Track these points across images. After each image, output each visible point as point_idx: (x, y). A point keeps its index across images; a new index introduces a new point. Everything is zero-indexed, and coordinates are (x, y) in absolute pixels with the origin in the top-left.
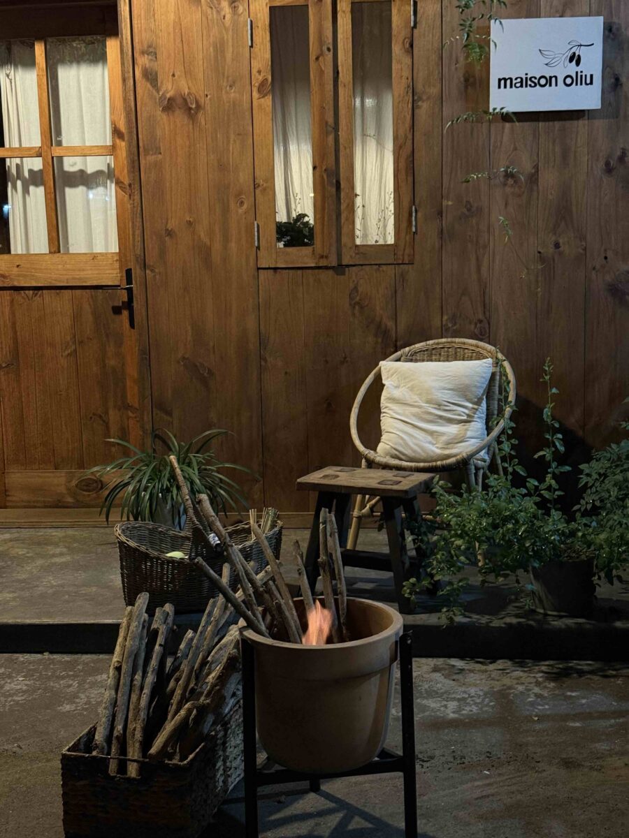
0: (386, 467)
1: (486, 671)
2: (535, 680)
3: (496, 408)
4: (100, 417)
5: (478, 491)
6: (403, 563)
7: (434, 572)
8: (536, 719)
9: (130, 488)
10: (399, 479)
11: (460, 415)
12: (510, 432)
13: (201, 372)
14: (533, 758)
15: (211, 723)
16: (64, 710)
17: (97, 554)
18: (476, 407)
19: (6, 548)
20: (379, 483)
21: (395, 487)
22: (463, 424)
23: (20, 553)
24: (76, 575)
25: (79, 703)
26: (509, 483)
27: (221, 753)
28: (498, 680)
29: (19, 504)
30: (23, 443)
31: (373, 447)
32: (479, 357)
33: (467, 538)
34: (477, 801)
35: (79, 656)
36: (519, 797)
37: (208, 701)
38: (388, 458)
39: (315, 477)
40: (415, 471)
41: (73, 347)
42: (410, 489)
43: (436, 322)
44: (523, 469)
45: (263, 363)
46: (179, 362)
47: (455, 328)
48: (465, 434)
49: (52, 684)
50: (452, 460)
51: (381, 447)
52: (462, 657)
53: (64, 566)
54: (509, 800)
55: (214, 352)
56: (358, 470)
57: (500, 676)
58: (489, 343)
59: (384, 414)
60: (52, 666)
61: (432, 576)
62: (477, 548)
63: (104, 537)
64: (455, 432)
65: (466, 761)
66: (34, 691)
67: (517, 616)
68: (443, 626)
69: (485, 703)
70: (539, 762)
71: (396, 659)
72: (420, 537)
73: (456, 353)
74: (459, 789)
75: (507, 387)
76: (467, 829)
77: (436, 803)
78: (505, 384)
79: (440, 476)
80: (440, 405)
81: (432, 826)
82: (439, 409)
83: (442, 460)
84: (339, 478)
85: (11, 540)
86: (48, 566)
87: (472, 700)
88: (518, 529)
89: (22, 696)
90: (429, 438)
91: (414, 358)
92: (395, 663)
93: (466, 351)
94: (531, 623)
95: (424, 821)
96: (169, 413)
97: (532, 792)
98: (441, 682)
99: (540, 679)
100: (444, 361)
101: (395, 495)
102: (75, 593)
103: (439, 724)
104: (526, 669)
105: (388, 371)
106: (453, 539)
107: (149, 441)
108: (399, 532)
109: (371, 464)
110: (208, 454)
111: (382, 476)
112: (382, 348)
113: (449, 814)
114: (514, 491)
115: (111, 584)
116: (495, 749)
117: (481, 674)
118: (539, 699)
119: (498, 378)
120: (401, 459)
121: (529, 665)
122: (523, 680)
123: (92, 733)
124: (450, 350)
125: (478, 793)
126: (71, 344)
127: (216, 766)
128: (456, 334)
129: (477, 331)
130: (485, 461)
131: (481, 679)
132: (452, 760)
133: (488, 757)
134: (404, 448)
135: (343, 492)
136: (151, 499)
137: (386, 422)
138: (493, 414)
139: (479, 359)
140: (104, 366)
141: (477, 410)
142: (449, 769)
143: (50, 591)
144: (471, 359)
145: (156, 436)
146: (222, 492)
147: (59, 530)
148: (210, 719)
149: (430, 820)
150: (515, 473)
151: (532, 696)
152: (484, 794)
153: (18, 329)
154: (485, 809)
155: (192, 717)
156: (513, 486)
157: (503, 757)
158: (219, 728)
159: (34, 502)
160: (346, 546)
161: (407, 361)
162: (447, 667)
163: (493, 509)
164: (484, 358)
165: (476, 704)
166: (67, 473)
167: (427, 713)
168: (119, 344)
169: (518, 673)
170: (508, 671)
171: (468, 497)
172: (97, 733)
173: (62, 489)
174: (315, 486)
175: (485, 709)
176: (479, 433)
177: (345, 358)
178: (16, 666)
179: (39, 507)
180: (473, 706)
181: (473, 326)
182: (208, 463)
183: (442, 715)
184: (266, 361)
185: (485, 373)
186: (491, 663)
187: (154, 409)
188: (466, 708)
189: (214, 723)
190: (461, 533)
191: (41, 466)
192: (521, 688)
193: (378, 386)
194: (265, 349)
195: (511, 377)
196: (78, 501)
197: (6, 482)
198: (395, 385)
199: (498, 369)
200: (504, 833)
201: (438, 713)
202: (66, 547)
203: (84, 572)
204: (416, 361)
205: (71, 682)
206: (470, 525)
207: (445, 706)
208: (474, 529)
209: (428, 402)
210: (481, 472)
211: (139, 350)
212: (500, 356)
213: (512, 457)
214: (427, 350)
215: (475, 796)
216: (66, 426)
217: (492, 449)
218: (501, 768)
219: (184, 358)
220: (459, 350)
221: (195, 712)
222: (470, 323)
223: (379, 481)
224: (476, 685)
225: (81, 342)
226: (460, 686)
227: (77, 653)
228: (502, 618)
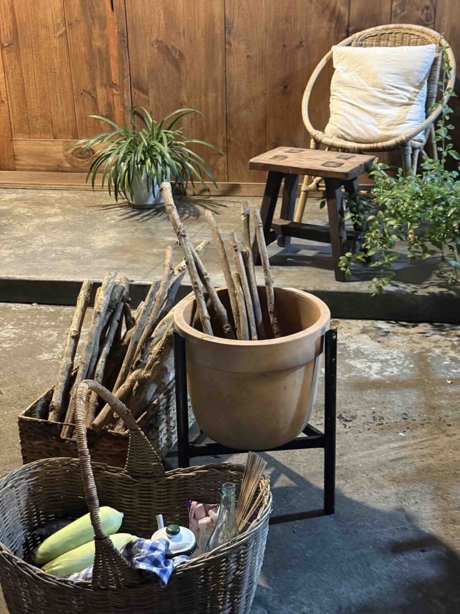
0: (332, 148)
1: (408, 334)
2: (450, 344)
3: (436, 92)
4: (90, 93)
5: (413, 176)
6: (341, 238)
7: (368, 247)
8: (449, 382)
9: (110, 160)
10: (341, 161)
11: (402, 98)
12: (447, 118)
13: (173, 54)
14: (444, 421)
15: (154, 391)
16: (43, 359)
17: (85, 215)
18: (417, 90)
19: (11, 207)
20: (323, 165)
21: (337, 169)
22: (404, 107)
23: (22, 212)
24: (64, 234)
25: (56, 352)
26: (442, 166)
27: (164, 417)
28: (418, 343)
29: (26, 167)
30: (26, 115)
31: (322, 129)
32: (424, 42)
33: (399, 218)
34: (391, 464)
35: (62, 307)
36: (431, 461)
37: (148, 374)
38: (335, 138)
39: (266, 158)
40: (357, 153)
41: (64, 29)
42: (351, 171)
43: (386, 8)
44: (457, 153)
45: (228, 47)
46: (153, 45)
47: (403, 14)
48: (406, 116)
49: (36, 333)
50: (391, 142)
51: (328, 128)
52: (387, 319)
53: (56, 226)
54: (421, 463)
55: (184, 35)
56: (306, 151)
57: (420, 339)
58: (434, 29)
59: (333, 97)
60: (38, 316)
61: (365, 251)
62: (409, 226)
63: (93, 199)
64: (397, 115)
65: (384, 422)
66: (20, 339)
67: (440, 286)
68: (372, 294)
69: (405, 365)
70: (449, 425)
71: (321, 352)
72: (357, 215)
73: (402, 38)
74: (376, 450)
75: (448, 74)
76: (381, 491)
77: (354, 463)
78: (447, 71)
79: (379, 159)
80: (384, 89)
81: (349, 488)
82: (384, 93)
83: (382, 141)
84: (287, 159)
85: (16, 200)
86: (43, 225)
87: (395, 362)
88: (448, 211)
89: (9, 343)
90: (373, 120)
91: (364, 42)
92: (321, 355)
93: (412, 36)
94: (452, 292)
95: (342, 482)
96: (146, 92)
97: (442, 456)
98: (366, 343)
99: (456, 343)
100: (391, 46)
101: (335, 176)
102: (62, 251)
103: (363, 385)
104: (444, 333)
105: (340, 56)
106: (387, 219)
107: (129, 117)
108: (338, 209)
109: (319, 145)
110: (178, 131)
111: (326, 158)
112: (335, 34)
113: (365, 475)
114: (447, 174)
115: (92, 244)
116: (411, 411)
117: (403, 336)
118: (453, 363)
119: (439, 63)
120: (346, 140)
121: (447, 329)
122: (440, 344)
123: (49, 396)
124: (397, 35)
125: (393, 455)
126: (61, 26)
127: (158, 428)
128: (404, 20)
129: (423, 17)
130: (421, 142)
131: (403, 342)
132: (372, 420)
133: (405, 419)
134: (349, 129)
135: (290, 172)
136: (128, 169)
137: (335, 105)
138: (433, 98)
139: (423, 44)
140: (91, 47)
141: (417, 93)
142: (369, 429)
143: (41, 249)
144: (416, 44)
145: (135, 113)
146: (190, 165)
147: (57, 192)
148: (153, 388)
149: (348, 481)
150: (449, 157)
151: (448, 359)
152: (399, 456)
153: (16, 11)
154: (399, 472)
155: (134, 388)
156: (445, 169)
157: (418, 419)
158: (162, 396)
159: (38, 166)
160: (292, 219)
161: (357, 46)
162: (374, 329)
163: (426, 192)
164: (428, 44)
165: (397, 366)
166: (64, 142)
167: (353, 374)
168: (103, 26)
169: (437, 337)
170: (428, 335)
171: (403, 181)
172: (54, 396)
173: (61, 156)
174: (265, 166)
175: (406, 371)
176: (419, 115)
177: (301, 43)
178: (8, 315)
179: (42, 171)
180: (395, 368)
181: (419, 13)
182: (178, 138)
183: (366, 376)
184: (230, 45)
185: (428, 58)
186: (413, 327)
187: (132, 89)
188: (388, 370)
189: (158, 392)
190: (394, 213)
191: (42, 136)
192: (438, 351)
193: (329, 70)
194: (230, 33)
195: (452, 64)
196: (74, 166)
197: (14, 148)
198: (345, 69)
199: (440, 54)
200: (414, 498)
201: (363, 374)
202: (60, 208)
203: (72, 232)
204: (366, 46)
205: (52, 332)
206: (402, 207)
207: (370, 367)
208: (407, 210)
209: (374, 86)
210: (417, 152)
211: (118, 32)
212: (444, 43)
213: (447, 142)
214: (376, 35)
215: (390, 458)
216: (61, 100)
217: (429, 130)
218: (415, 431)
219: (157, 41)
220: (405, 35)
221: (137, 384)
222: (418, 9)
223: (323, 163)
224: (398, 347)
225: (70, 24)
226: (384, 348)
227: (60, 305)
228: (426, 288)
